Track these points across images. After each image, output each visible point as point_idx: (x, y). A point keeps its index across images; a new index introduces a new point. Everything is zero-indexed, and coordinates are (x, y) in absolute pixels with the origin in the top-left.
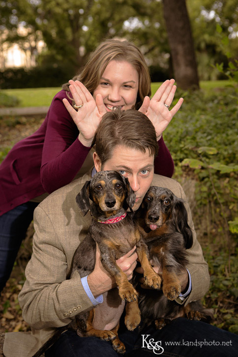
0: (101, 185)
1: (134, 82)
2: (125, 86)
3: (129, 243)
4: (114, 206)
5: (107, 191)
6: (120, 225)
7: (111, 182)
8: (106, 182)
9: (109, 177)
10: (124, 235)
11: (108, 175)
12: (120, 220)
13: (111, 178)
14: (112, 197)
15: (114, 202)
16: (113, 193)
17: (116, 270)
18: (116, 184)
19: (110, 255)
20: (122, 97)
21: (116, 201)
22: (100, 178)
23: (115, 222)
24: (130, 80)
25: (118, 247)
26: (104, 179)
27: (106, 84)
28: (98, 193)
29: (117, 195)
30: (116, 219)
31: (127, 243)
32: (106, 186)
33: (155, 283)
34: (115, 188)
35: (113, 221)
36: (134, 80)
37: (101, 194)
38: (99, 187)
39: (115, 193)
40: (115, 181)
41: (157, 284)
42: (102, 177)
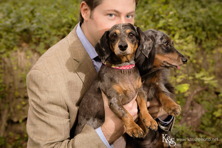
0: (116, 34)
3: (134, 88)
4: (126, 50)
6: (130, 72)
7: (125, 31)
8: (120, 31)
9: (124, 28)
10: (130, 81)
11: (123, 26)
12: (131, 67)
13: (125, 28)
14: (124, 41)
16: (127, 40)
17: (124, 112)
18: (129, 33)
19: (118, 99)
23: (128, 68)
25: (125, 92)
26: (120, 29)
28: (114, 41)
30: (129, 66)
31: (132, 89)
33: (152, 124)
34: (128, 37)
35: (126, 67)
38: (114, 35)
40: (128, 31)
41: (155, 126)
42: (118, 27)
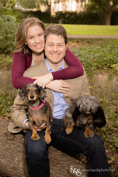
0: (29, 89)
1: (42, 32)
2: (40, 35)
4: (33, 98)
5: (31, 92)
7: (34, 89)
8: (31, 88)
9: (33, 87)
11: (33, 86)
14: (33, 94)
15: (34, 97)
16: (34, 93)
18: (36, 90)
20: (40, 40)
21: (35, 96)
22: (29, 86)
24: (40, 32)
27: (31, 38)
28: (28, 93)
29: (36, 94)
32: (31, 90)
34: (35, 91)
36: (42, 31)
37: (29, 93)
38: (28, 90)
39: (35, 93)
40: (35, 88)
42: (30, 86)
